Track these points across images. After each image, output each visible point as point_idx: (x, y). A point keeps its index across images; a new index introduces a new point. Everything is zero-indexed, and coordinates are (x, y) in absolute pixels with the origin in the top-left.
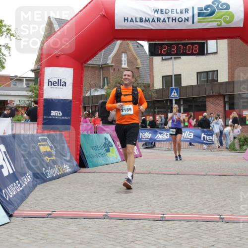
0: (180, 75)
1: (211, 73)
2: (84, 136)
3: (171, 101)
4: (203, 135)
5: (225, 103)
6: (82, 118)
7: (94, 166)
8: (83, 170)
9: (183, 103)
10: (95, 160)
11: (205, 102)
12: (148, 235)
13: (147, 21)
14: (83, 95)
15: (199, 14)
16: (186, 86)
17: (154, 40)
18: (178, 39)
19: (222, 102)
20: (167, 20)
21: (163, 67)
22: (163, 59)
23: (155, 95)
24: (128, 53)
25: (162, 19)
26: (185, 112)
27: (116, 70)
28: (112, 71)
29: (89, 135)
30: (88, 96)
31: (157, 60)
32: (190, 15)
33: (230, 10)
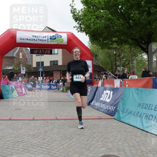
0: (43, 62)
1: (56, 62)
2: (3, 86)
3: (39, 72)
4: (52, 86)
5: (61, 73)
6: (2, 78)
7: (6, 99)
8: (2, 100)
9: (45, 73)
10: (7, 96)
11: (53, 73)
12: (27, 126)
13: (30, 40)
14: (2, 69)
15: (50, 39)
16: (46, 67)
17: (32, 48)
18: (42, 48)
19: (59, 73)
20: (38, 40)
21: (36, 58)
22: (36, 55)
23: (33, 70)
24: (23, 52)
25: (36, 39)
26: (45, 76)
27: (17, 59)
28: (16, 59)
29: (4, 86)
30: (5, 70)
31: (34, 55)
32: (47, 38)
33: (62, 38)
